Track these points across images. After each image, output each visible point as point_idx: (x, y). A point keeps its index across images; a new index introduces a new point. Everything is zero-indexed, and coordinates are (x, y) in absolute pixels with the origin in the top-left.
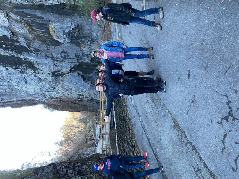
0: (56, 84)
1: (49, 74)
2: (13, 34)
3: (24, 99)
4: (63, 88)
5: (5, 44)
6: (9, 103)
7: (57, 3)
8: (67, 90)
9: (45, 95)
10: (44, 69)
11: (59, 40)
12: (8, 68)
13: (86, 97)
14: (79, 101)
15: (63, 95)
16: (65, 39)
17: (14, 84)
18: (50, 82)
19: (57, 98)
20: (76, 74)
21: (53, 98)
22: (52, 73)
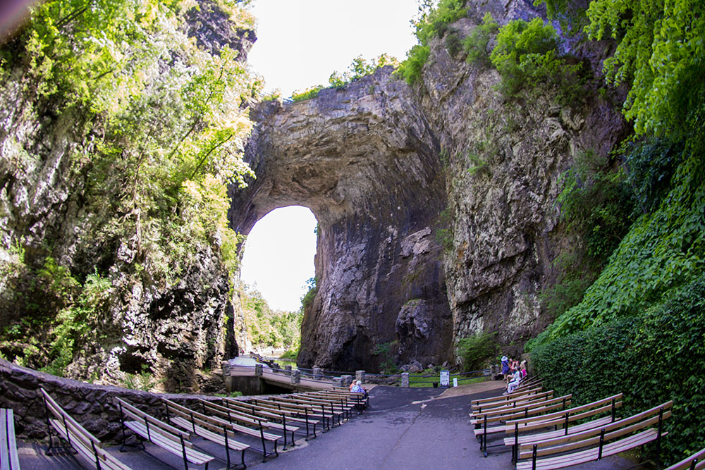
0: (341, 306)
1: (355, 298)
2: (405, 258)
3: (325, 267)
4: (335, 315)
5: (392, 250)
6: (321, 252)
7: (451, 308)
8: (332, 320)
9: (327, 292)
10: (361, 292)
11: (402, 311)
12: (364, 252)
13: (320, 345)
14: (315, 336)
15: (325, 316)
16: (404, 319)
17: (344, 257)
18: (344, 299)
19: (322, 307)
20: (355, 333)
21: (323, 302)
22: (356, 302)
